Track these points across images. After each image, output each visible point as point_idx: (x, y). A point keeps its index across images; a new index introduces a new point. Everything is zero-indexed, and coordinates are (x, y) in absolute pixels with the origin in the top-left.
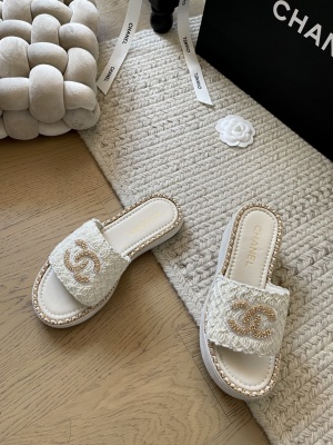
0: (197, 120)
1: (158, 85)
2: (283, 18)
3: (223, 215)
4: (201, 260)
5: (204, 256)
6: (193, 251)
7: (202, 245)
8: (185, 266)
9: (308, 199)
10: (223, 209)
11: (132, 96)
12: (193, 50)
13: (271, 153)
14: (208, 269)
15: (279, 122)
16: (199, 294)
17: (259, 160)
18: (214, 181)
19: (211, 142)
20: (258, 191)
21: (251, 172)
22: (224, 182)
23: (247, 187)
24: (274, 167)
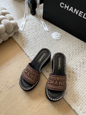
0: (46, 35)
1: (35, 28)
2: (63, 7)
9: (76, 50)
11: (29, 31)
12: (42, 18)
13: (65, 40)
15: (66, 32)
18: (52, 49)
19: (50, 40)
20: (64, 50)
21: (61, 46)
22: (55, 49)
23: (61, 49)
24: (67, 44)
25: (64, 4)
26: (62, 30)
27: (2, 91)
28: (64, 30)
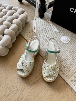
0: (55, 36)
1: (44, 30)
2: (73, 11)
3: (67, 57)
4: (65, 69)
5: (65, 68)
6: (63, 67)
7: (64, 65)
8: (62, 71)
10: (67, 55)
11: (39, 33)
12: (50, 20)
13: (73, 41)
14: (67, 71)
15: (73, 33)
16: (67, 77)
17: (71, 43)
18: (63, 49)
19: (59, 41)
20: (73, 50)
21: (70, 46)
22: (65, 49)
23: (70, 49)
24: (75, 44)
25: (74, 9)
26: (69, 31)
27: (24, 89)
28: (71, 31)
